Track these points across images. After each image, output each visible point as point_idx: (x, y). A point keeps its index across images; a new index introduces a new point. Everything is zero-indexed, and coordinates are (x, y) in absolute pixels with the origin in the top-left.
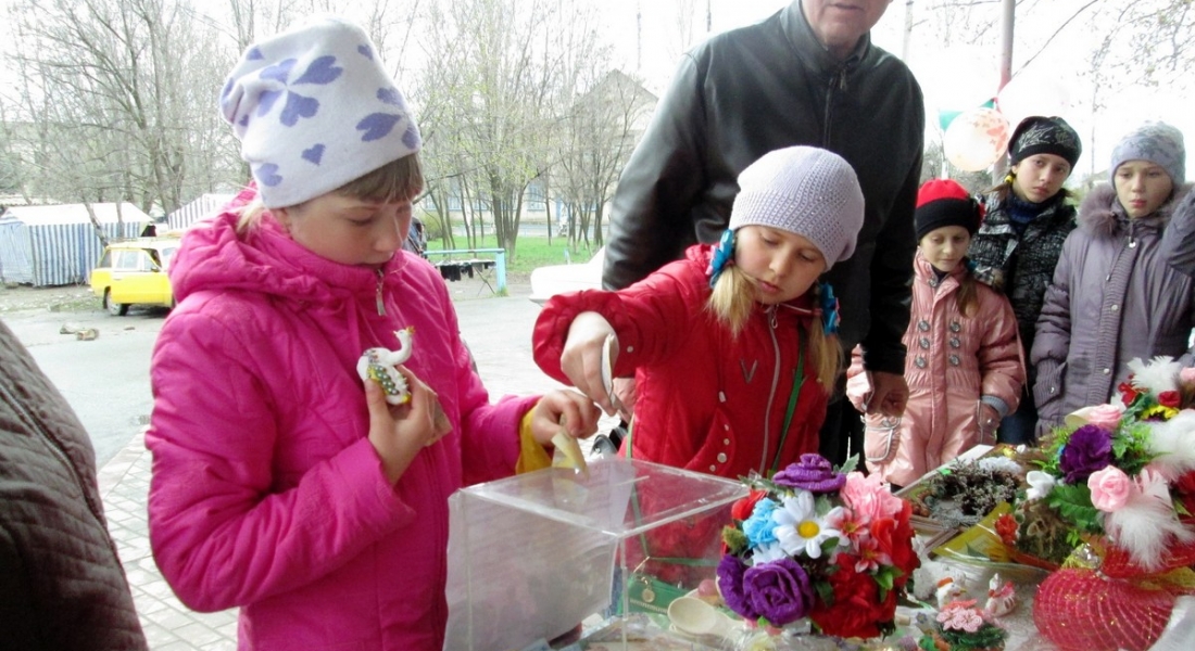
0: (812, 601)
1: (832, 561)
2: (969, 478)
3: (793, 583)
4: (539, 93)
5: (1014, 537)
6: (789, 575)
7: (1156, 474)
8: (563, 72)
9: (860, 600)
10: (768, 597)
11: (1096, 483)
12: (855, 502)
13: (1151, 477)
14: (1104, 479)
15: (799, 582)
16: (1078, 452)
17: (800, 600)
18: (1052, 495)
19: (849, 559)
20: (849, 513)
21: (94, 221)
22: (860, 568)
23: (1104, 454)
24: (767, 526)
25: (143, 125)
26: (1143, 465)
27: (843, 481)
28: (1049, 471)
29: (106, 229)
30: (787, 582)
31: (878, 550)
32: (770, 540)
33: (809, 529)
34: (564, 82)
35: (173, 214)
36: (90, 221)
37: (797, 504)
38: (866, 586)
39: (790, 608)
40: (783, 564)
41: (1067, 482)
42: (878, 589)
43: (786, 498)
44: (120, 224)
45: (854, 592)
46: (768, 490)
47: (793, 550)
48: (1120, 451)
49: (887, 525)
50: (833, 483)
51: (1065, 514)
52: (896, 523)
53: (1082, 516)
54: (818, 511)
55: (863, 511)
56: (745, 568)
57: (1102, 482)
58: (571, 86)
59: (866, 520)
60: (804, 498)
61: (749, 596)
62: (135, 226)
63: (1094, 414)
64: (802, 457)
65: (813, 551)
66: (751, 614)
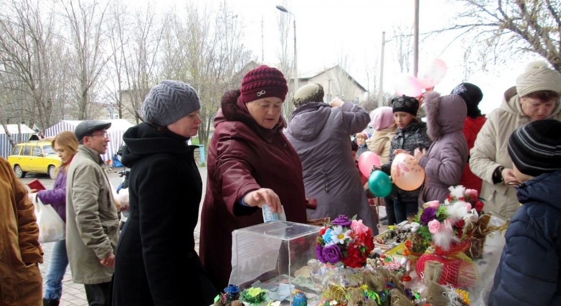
0: (342, 256)
1: (348, 245)
2: (399, 231)
3: (336, 251)
4: (218, 72)
5: (411, 247)
6: (335, 249)
7: (448, 221)
8: (228, 63)
9: (355, 256)
10: (329, 255)
11: (430, 225)
12: (354, 228)
13: (447, 222)
14: (433, 223)
15: (338, 251)
16: (425, 215)
17: (338, 256)
18: (418, 230)
19: (352, 244)
20: (352, 231)
21: (7, 133)
22: (355, 247)
23: (433, 216)
24: (329, 236)
25: (33, 88)
26: (445, 219)
27: (351, 223)
28: (418, 222)
29: (13, 136)
30: (334, 251)
31: (361, 242)
32: (330, 240)
33: (341, 236)
34: (228, 68)
35: (47, 130)
36: (5, 133)
37: (338, 229)
38: (357, 252)
39: (336, 258)
40: (333, 246)
41: (423, 226)
42: (361, 253)
43: (335, 228)
44: (20, 134)
45: (354, 253)
46: (330, 226)
47: (336, 242)
48: (438, 214)
49: (363, 234)
50: (348, 223)
51: (423, 235)
52: (366, 234)
53: (427, 236)
54: (344, 231)
55: (357, 231)
56: (323, 248)
57: (432, 224)
58: (232, 69)
59: (357, 233)
60: (340, 228)
61: (324, 256)
62: (27, 135)
63: (431, 204)
64: (339, 216)
65: (342, 242)
66: (325, 261)
